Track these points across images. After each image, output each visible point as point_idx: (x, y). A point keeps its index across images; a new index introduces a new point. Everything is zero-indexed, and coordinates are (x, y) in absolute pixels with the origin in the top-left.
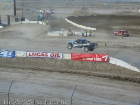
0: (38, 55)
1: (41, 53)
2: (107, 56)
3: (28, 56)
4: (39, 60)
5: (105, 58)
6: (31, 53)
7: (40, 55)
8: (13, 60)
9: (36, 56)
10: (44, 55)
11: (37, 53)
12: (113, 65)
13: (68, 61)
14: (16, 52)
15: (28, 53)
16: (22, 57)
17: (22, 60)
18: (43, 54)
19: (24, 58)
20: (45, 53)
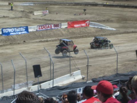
0: (46, 27)
1: (47, 25)
2: (88, 22)
3: (38, 29)
5: (87, 23)
7: (47, 27)
9: (44, 29)
10: (50, 27)
11: (44, 26)
14: (29, 27)
15: (38, 27)
18: (48, 26)
20: (50, 26)
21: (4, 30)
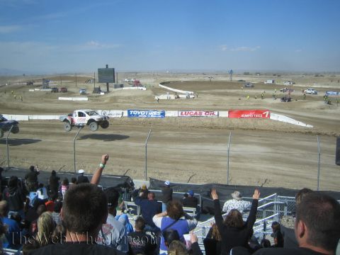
1: (194, 112)
2: (267, 113)
3: (180, 115)
4: (193, 119)
6: (184, 113)
8: (164, 120)
9: (189, 115)
12: (275, 121)
13: (224, 119)
15: (180, 112)
16: (173, 117)
17: (174, 120)
19: (176, 118)
20: (198, 112)
21: (131, 112)
